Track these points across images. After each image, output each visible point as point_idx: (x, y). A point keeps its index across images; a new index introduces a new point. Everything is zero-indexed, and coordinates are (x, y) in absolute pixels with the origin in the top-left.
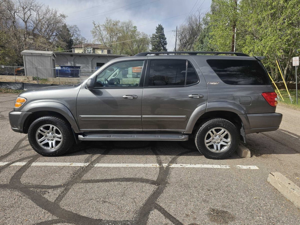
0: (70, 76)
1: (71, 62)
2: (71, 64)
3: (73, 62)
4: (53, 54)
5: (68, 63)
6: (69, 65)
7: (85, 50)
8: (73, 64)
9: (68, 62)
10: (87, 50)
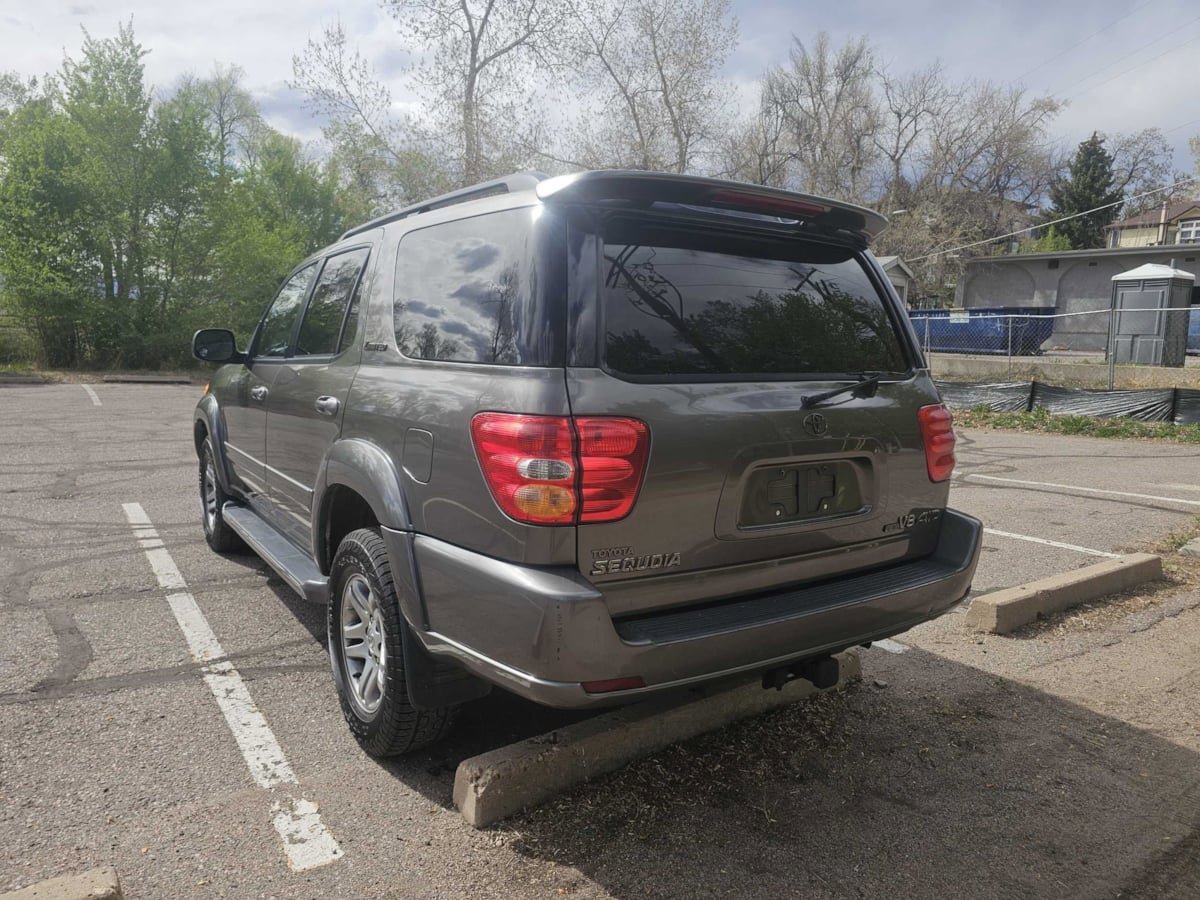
0: (999, 351)
1: (1048, 292)
2: (1046, 298)
3: (1055, 293)
4: (898, 266)
5: (1032, 297)
6: (1034, 305)
7: (1169, 236)
8: (1055, 298)
9: (1036, 292)
10: (1183, 234)
